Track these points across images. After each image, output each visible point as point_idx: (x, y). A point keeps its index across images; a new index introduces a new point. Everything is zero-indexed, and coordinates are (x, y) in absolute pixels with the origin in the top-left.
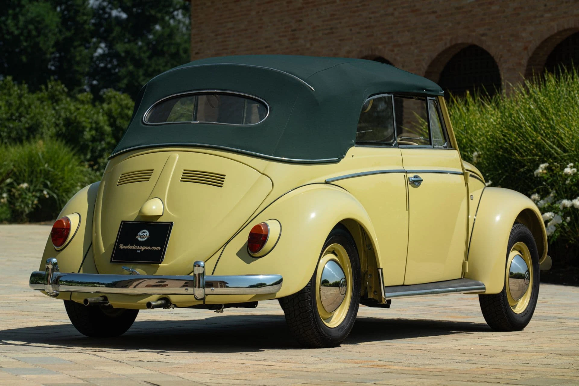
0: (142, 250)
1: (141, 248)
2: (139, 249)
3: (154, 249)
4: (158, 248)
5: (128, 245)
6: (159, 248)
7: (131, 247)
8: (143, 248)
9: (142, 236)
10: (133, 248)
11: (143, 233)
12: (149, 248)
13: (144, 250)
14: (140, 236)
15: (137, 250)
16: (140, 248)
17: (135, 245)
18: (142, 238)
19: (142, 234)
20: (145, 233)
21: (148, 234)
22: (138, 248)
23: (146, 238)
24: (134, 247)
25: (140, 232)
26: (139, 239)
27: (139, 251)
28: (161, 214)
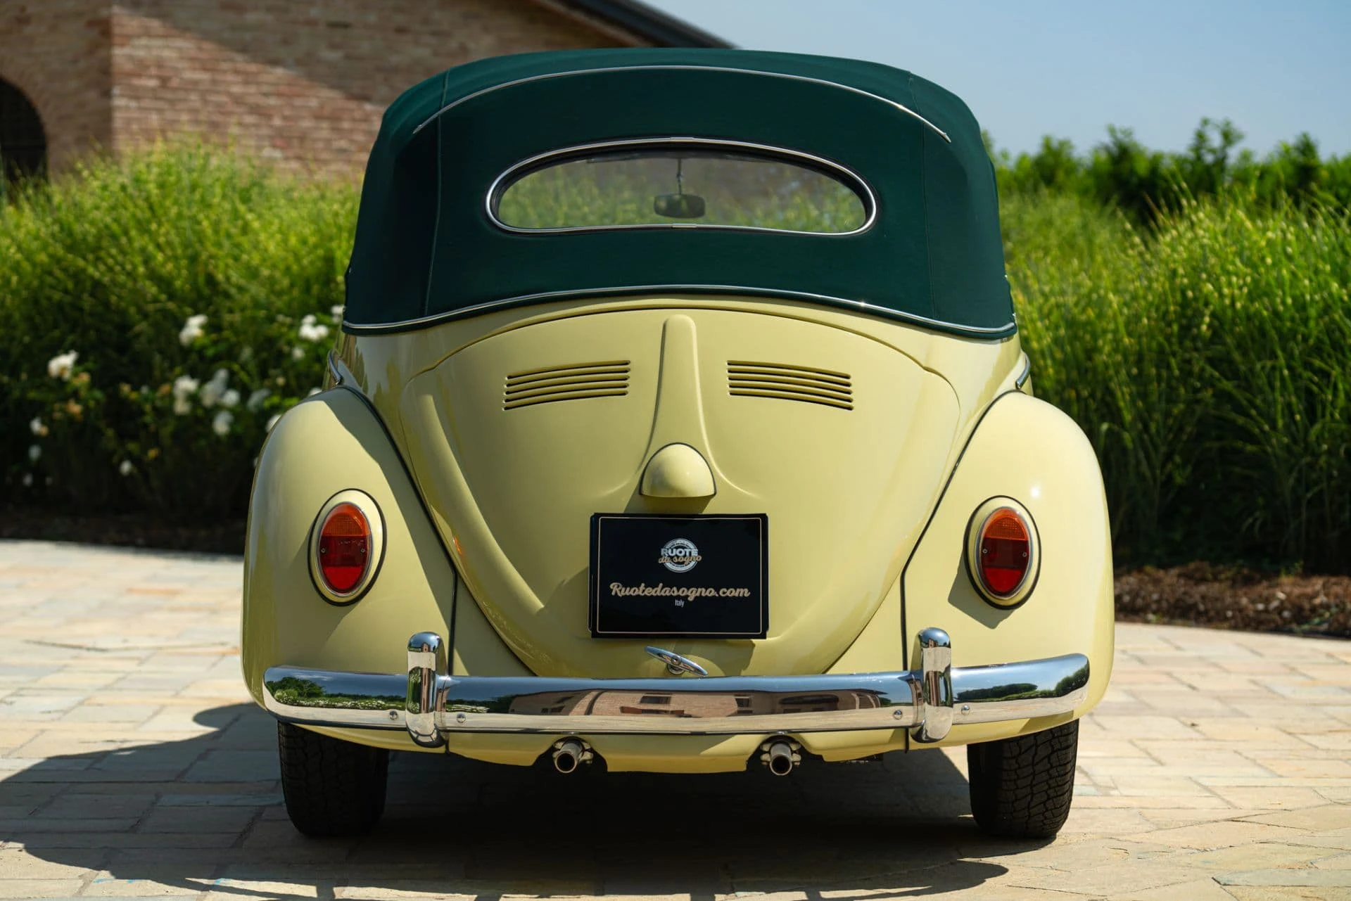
0: (691, 599)
1: (683, 592)
2: (679, 597)
3: (728, 594)
4: (742, 590)
5: (638, 587)
6: (745, 592)
7: (650, 592)
8: (693, 594)
9: (678, 557)
10: (658, 594)
11: (677, 548)
12: (711, 592)
13: (696, 597)
14: (672, 558)
15: (672, 598)
16: (680, 593)
17: (661, 585)
18: (678, 563)
19: (676, 552)
20: (683, 548)
21: (695, 552)
22: (676, 594)
23: (693, 563)
24: (659, 591)
25: (669, 545)
26: (669, 565)
27: (680, 603)
28: (713, 493)
